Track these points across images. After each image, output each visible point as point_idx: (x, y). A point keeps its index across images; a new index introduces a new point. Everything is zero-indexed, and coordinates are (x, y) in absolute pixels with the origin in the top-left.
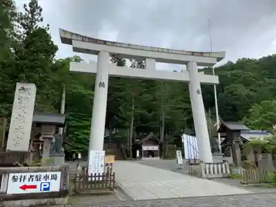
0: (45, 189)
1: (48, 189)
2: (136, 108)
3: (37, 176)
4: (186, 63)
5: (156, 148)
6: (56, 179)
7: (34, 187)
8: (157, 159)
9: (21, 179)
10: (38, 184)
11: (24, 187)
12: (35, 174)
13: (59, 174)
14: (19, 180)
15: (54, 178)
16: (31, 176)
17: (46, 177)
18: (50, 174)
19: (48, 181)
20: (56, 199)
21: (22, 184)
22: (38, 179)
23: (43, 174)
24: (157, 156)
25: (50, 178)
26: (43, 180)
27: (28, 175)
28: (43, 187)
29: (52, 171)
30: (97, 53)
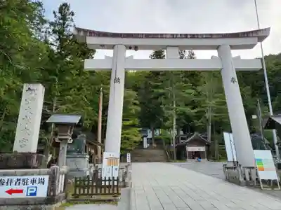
0: (31, 194)
1: (35, 194)
2: (178, 105)
3: (24, 180)
4: (217, 48)
5: (202, 149)
6: (43, 183)
7: (21, 191)
8: (204, 161)
9: (7, 183)
10: (24, 188)
11: (10, 192)
12: (22, 178)
13: (47, 178)
14: (5, 184)
15: (42, 182)
16: (18, 180)
17: (33, 181)
18: (37, 177)
19: (35, 185)
20: (42, 206)
21: (9, 188)
22: (25, 182)
23: (30, 178)
24: (204, 158)
25: (37, 182)
26: (30, 184)
27: (15, 178)
28: (29, 192)
29: (39, 174)
30: (112, 47)
